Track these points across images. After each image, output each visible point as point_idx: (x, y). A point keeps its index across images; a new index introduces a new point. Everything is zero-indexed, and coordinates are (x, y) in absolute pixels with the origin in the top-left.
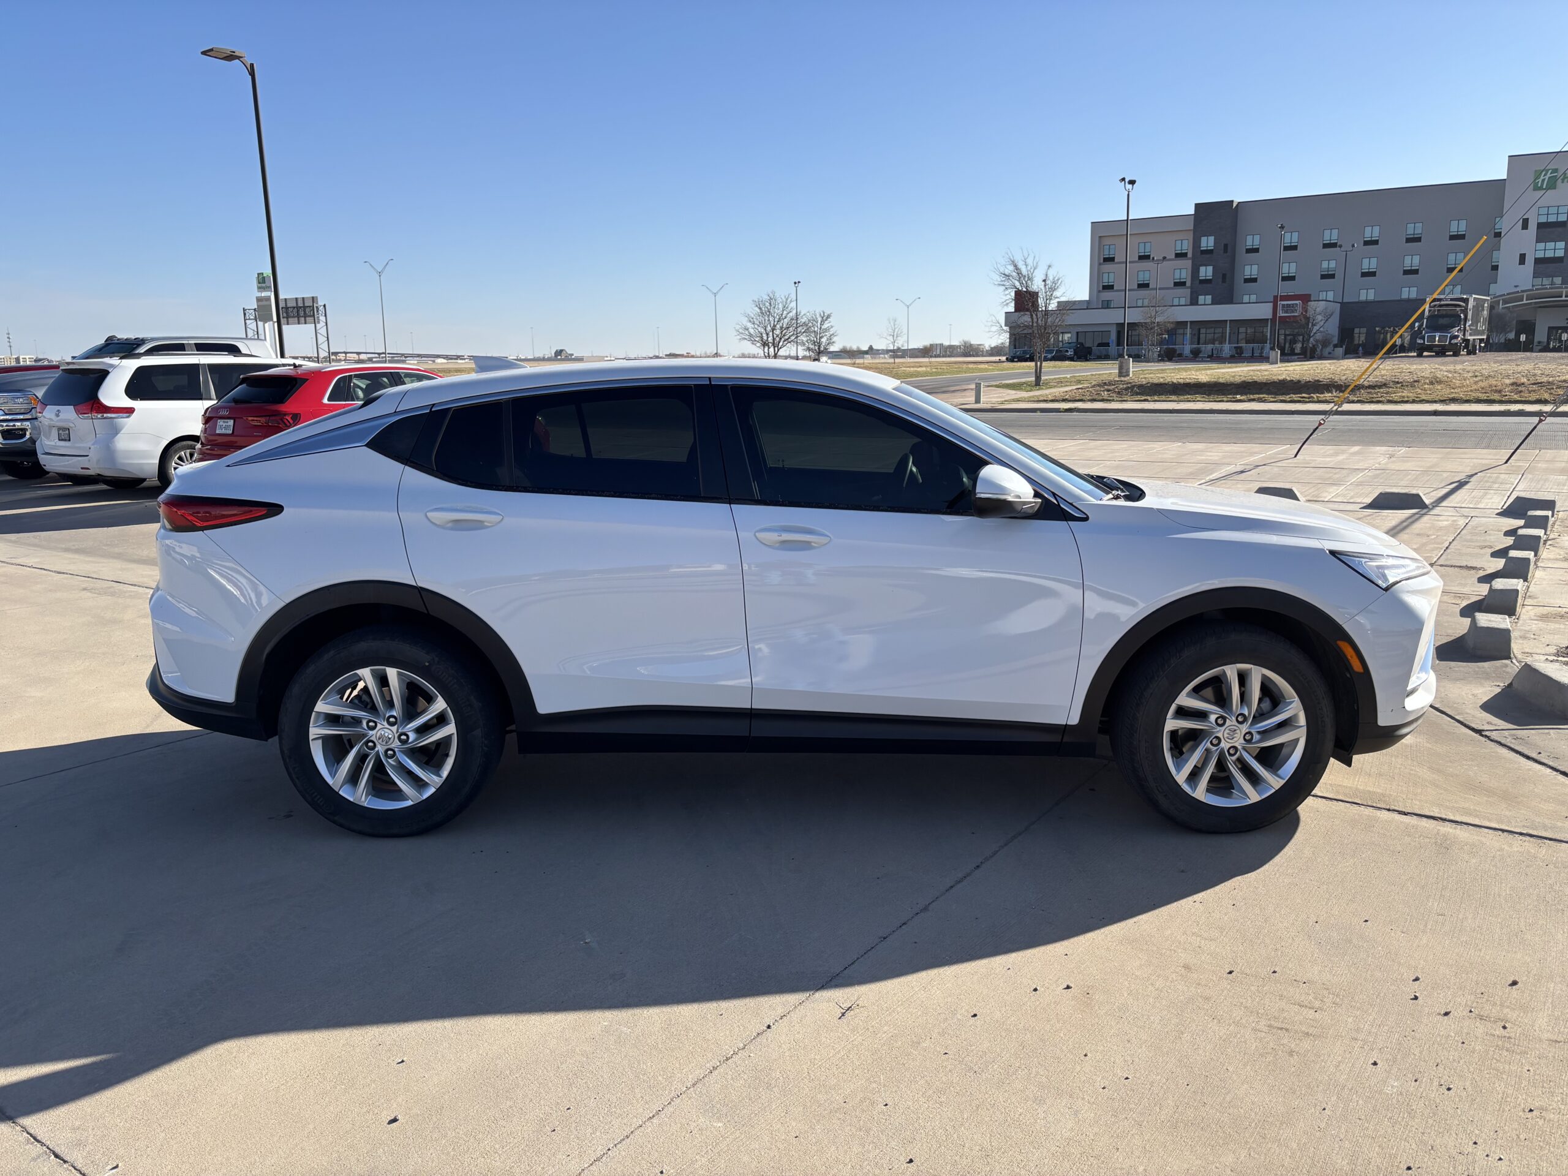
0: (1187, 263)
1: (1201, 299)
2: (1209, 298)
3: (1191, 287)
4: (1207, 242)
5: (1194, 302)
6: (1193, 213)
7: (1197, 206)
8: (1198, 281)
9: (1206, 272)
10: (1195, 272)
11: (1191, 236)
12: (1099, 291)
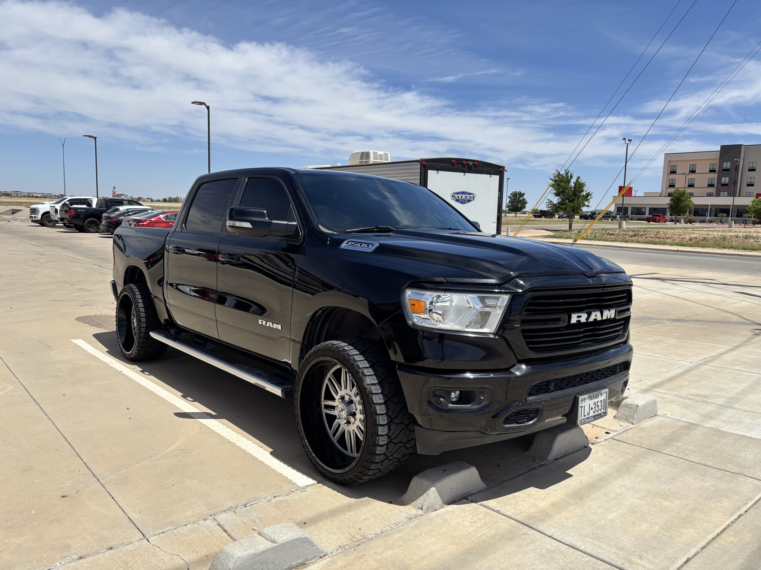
0: (715, 176)
1: (722, 193)
2: (726, 193)
3: (717, 188)
4: (727, 165)
5: (718, 195)
6: (720, 150)
7: (722, 147)
8: (720, 185)
9: (725, 180)
10: (719, 179)
11: (718, 162)
12: (667, 188)
